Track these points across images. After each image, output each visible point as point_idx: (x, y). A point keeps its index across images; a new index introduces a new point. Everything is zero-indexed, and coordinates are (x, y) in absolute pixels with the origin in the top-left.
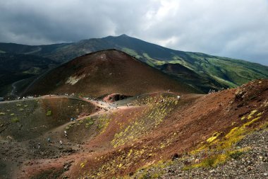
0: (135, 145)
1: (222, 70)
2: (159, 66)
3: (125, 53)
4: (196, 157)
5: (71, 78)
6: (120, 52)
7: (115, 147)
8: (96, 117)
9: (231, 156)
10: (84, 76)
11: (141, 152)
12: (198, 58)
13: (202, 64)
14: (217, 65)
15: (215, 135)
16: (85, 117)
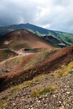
0: (33, 69)
1: (68, 38)
2: (42, 37)
3: (28, 31)
4: (56, 73)
5: (5, 42)
6: (26, 30)
7: (25, 69)
8: (17, 58)
9: (69, 72)
10: (11, 41)
11: (35, 71)
12: (59, 33)
13: (60, 36)
14: (66, 36)
15: (64, 64)
16: (12, 58)
